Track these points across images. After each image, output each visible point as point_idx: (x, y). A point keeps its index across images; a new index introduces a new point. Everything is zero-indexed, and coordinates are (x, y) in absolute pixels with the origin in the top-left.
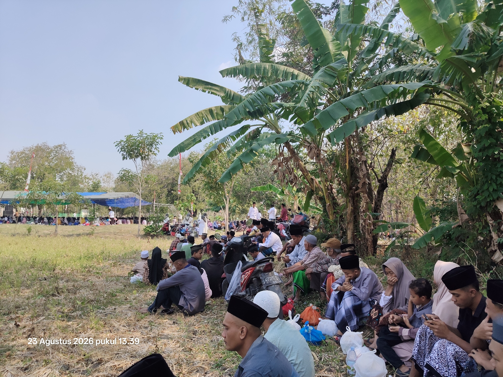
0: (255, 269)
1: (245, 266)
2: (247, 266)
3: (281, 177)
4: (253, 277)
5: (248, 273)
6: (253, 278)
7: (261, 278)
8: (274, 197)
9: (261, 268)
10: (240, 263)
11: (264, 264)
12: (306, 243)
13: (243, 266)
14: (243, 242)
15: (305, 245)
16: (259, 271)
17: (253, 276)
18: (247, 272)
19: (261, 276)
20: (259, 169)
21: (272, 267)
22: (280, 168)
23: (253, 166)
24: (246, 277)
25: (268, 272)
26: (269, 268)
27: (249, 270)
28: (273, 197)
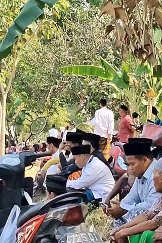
0: (45, 219)
1: (26, 214)
2: (30, 214)
3: (121, 40)
4: (41, 236)
5: (32, 227)
6: (41, 238)
7: (57, 237)
8: (106, 93)
9: (59, 216)
10: (17, 209)
11: (66, 208)
12: (157, 175)
13: (21, 214)
14: (23, 165)
15: (156, 179)
16: (54, 222)
17: (41, 233)
18: (28, 225)
19: (58, 233)
20: (75, 31)
21: (81, 213)
22: (120, 21)
23: (62, 26)
24: (26, 236)
25: (73, 225)
26: (76, 216)
27: (32, 222)
28: (103, 94)
